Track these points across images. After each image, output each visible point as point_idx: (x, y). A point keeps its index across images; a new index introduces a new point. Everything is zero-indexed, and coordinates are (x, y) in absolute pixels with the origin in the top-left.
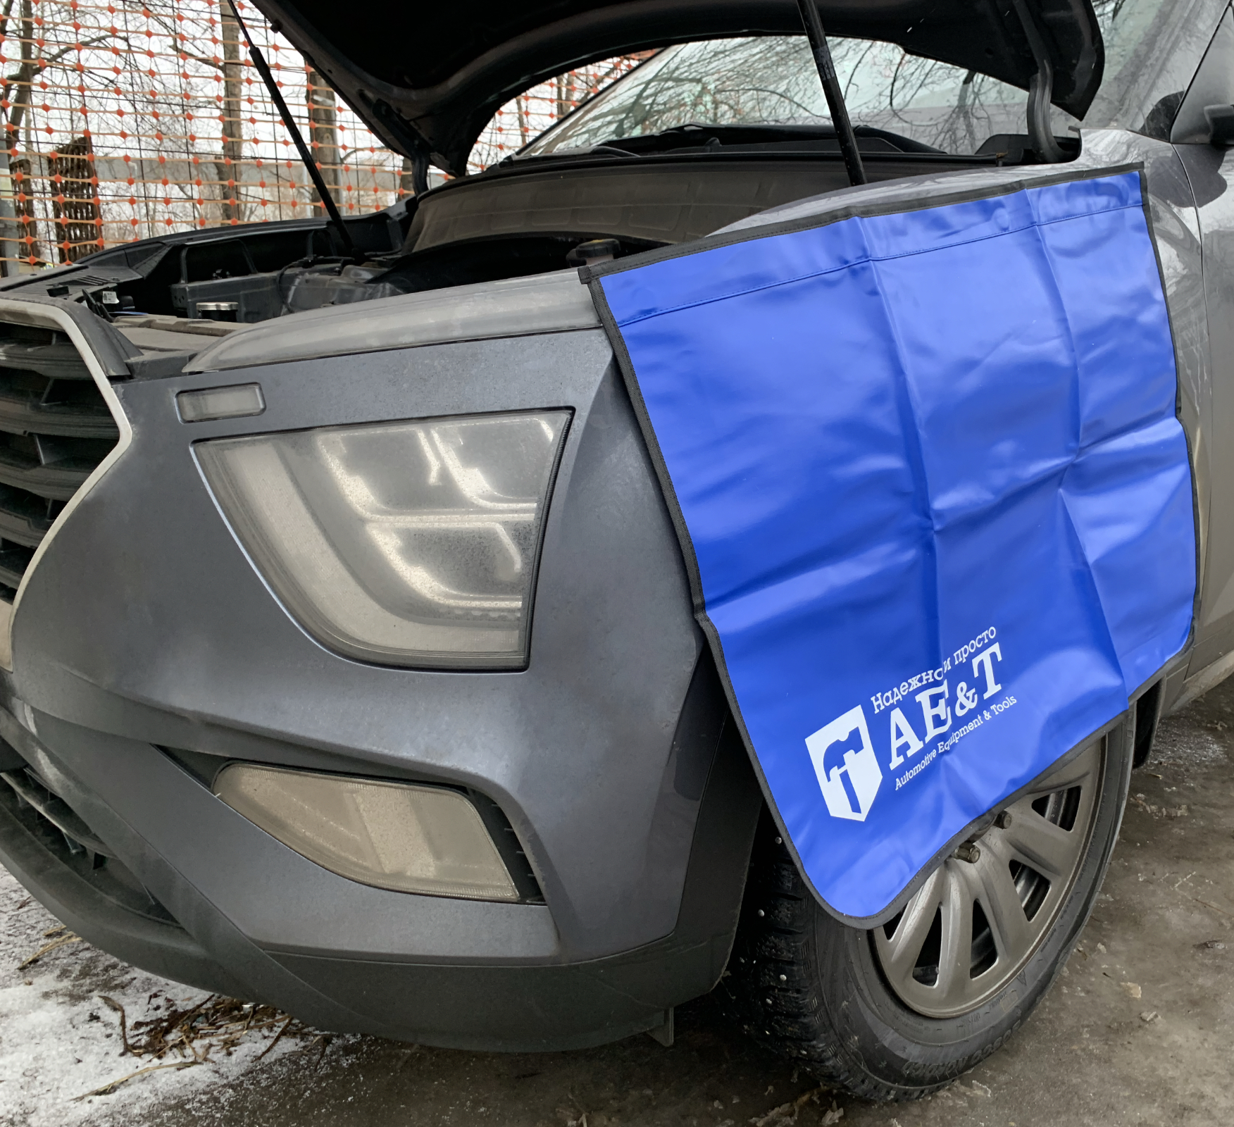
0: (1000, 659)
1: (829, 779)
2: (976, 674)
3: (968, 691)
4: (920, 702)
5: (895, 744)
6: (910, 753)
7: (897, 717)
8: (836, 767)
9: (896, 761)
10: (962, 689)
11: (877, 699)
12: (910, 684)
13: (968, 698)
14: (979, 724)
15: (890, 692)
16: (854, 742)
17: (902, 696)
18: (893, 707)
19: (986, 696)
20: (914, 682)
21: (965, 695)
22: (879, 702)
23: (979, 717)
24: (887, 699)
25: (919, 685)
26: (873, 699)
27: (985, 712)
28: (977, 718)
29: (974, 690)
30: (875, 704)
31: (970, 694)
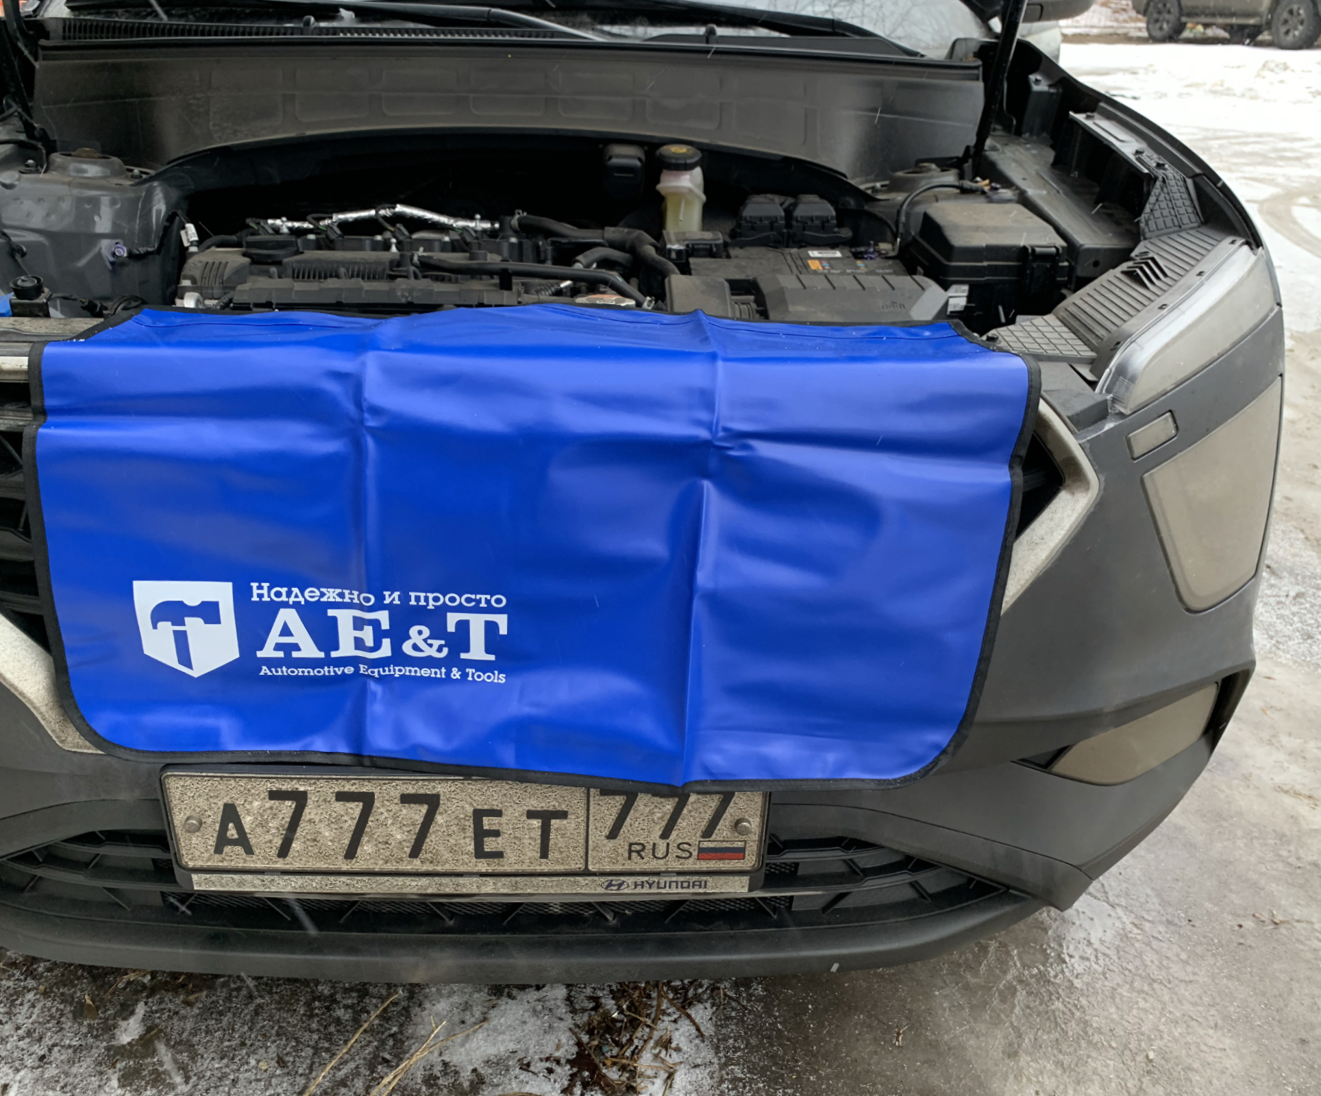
0: (503, 630)
1: (155, 627)
2: (451, 628)
3: (429, 638)
4: (335, 619)
5: (274, 637)
6: (295, 654)
7: (287, 616)
8: (170, 623)
9: (268, 652)
10: (420, 633)
11: (260, 588)
12: (323, 595)
13: (431, 645)
14: (438, 676)
15: (286, 589)
16: (209, 612)
17: (306, 600)
18: (285, 605)
19: (463, 656)
20: (331, 595)
21: (425, 640)
22: (261, 592)
23: (443, 670)
24: (278, 594)
25: (339, 599)
26: (254, 585)
27: (455, 670)
28: (440, 669)
29: (443, 642)
30: (255, 592)
31: (437, 643)
